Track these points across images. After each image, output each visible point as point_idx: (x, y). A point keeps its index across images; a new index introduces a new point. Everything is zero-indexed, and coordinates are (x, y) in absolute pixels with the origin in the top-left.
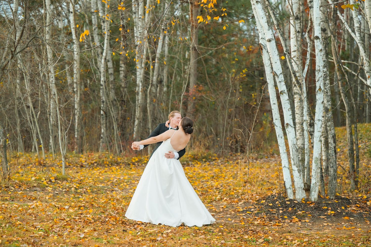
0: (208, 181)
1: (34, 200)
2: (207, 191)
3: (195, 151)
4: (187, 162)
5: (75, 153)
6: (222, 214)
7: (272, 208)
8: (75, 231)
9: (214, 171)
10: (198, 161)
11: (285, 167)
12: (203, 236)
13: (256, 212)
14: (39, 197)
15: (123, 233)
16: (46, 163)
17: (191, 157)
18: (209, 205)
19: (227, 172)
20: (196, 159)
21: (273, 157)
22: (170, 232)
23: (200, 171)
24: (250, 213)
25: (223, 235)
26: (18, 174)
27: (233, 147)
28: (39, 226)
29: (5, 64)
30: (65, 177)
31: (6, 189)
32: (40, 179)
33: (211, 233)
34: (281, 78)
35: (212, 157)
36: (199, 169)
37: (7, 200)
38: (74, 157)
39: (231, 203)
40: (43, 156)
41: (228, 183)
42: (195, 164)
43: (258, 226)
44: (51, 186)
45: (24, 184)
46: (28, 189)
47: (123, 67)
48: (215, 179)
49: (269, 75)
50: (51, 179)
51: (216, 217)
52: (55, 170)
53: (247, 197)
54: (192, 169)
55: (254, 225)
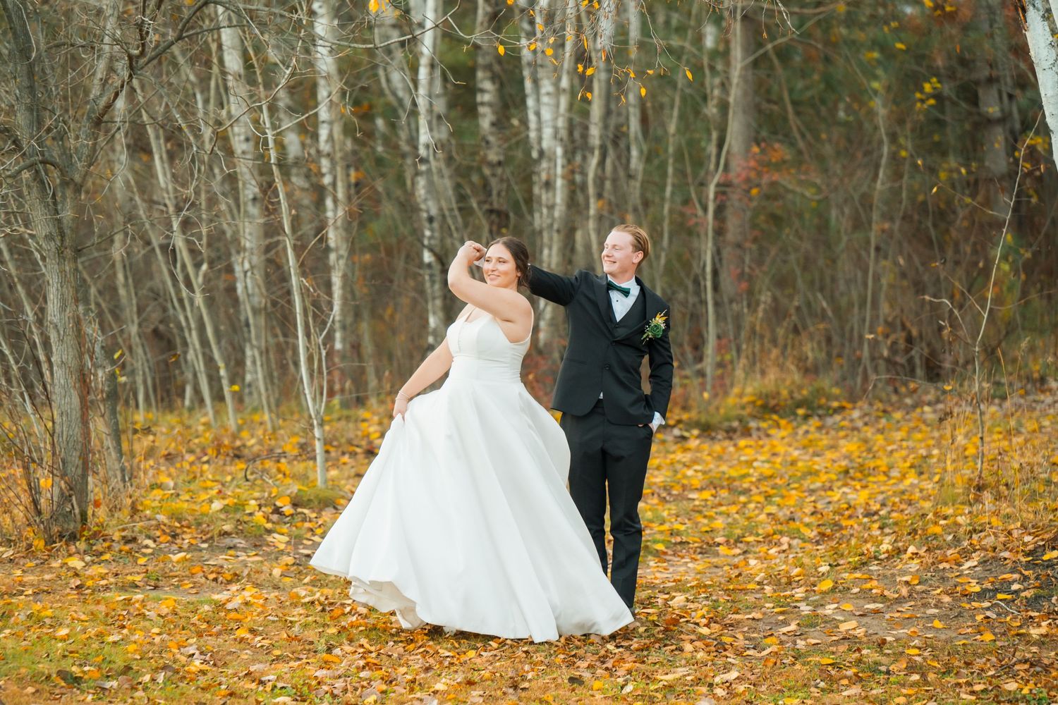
0: (831, 489)
1: (229, 582)
2: (837, 526)
3: (766, 381)
4: (741, 421)
5: (337, 407)
6: (906, 606)
8: (400, 690)
9: (844, 450)
10: (782, 417)
12: (855, 690)
13: (1027, 594)
14: (246, 572)
15: (573, 690)
16: (244, 446)
17: (753, 403)
18: (858, 575)
19: (892, 452)
20: (774, 410)
21: (1043, 392)
22: (738, 678)
23: (796, 453)
24: (1009, 597)
25: (926, 683)
26: (161, 492)
27: (900, 359)
28: (271, 677)
29: (103, 102)
30: (329, 494)
31: (127, 547)
32: (239, 507)
33: (882, 678)
35: (828, 399)
36: (790, 445)
37: (137, 587)
38: (339, 419)
39: (933, 563)
40: (232, 421)
41: (903, 492)
42: (770, 427)
43: (1043, 643)
44: (285, 529)
45: (189, 527)
46: (204, 542)
47: (487, 92)
48: (853, 479)
49: (1052, 101)
50: (279, 504)
51: (887, 616)
52: (287, 473)
53: (990, 541)
54: (762, 447)
55: (1028, 642)
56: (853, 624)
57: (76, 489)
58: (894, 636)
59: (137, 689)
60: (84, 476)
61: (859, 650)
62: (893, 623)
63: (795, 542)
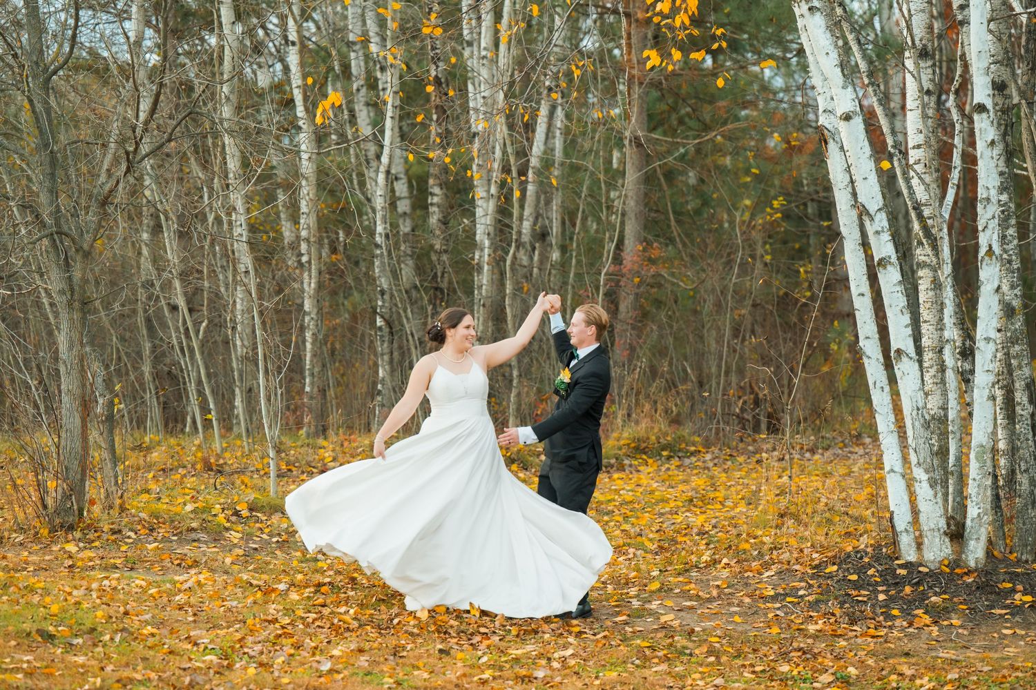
0: (676, 513)
1: (190, 567)
2: (674, 541)
3: (639, 428)
4: (617, 459)
5: (304, 436)
6: (715, 604)
7: (857, 586)
8: (304, 654)
9: (693, 484)
10: (650, 458)
11: (892, 471)
12: (663, 667)
13: (810, 598)
14: (204, 560)
15: (440, 659)
16: (225, 463)
17: (628, 445)
18: (681, 579)
19: (730, 486)
20: (644, 452)
21: (858, 445)
22: (572, 655)
23: (655, 485)
24: (796, 600)
25: (719, 663)
26: (148, 496)
27: (746, 416)
28: (205, 641)
29: (107, 188)
30: (278, 502)
31: (113, 537)
32: (207, 509)
33: (685, 658)
34: (881, 221)
35: (687, 445)
36: (652, 479)
37: (117, 568)
38: (302, 446)
39: (740, 572)
40: (217, 445)
41: (733, 518)
42: (640, 465)
43: (817, 637)
44: (240, 528)
45: (164, 524)
46: (174, 535)
47: (437, 195)
48: (695, 506)
49: (846, 214)
50: (238, 508)
51: (699, 612)
52: (249, 484)
53: (786, 556)
54: (631, 479)
55: (805, 636)
56: (671, 616)
57: (76, 490)
58: (701, 627)
59: (97, 646)
60: (83, 481)
61: (672, 637)
62: (702, 617)
63: (639, 552)
